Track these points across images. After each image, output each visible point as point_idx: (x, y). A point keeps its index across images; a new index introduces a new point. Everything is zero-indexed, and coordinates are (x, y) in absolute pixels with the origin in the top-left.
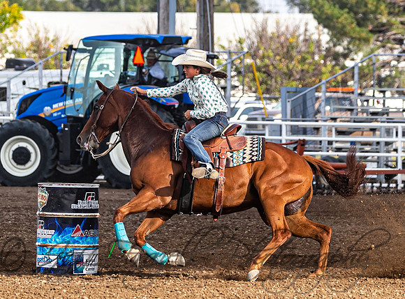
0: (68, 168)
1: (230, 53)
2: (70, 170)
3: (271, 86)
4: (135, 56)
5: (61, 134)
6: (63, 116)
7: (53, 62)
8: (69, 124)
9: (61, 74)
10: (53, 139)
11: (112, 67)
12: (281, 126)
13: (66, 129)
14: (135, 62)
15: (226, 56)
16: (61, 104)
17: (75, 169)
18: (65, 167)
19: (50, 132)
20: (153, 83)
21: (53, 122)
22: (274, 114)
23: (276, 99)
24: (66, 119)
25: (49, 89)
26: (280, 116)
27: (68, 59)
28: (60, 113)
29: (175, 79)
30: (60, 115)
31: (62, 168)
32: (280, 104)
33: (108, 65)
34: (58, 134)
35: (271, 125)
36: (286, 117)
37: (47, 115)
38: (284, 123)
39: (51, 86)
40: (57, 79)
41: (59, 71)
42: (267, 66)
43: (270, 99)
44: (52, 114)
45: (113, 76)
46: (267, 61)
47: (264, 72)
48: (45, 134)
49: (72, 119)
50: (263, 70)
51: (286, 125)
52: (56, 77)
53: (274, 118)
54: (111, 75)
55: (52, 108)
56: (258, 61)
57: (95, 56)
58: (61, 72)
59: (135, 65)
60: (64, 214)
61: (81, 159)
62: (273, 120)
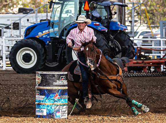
0: (51, 64)
1: (133, 4)
2: (52, 65)
3: (155, 20)
4: (85, 6)
5: (47, 46)
6: (48, 37)
7: (43, 10)
8: (51, 41)
9: (47, 16)
10: (43, 49)
11: (73, 12)
12: (160, 41)
13: (50, 44)
14: (85, 9)
15: (131, 5)
16: (47, 31)
17: (55, 64)
18: (50, 64)
19: (41, 45)
20: (94, 19)
21: (43, 40)
22: (157, 35)
23: (158, 27)
24: (50, 39)
25: (41, 23)
26: (159, 36)
27: (50, 8)
28: (46, 36)
29: (105, 17)
30: (47, 37)
31: (48, 64)
32: (160, 30)
33: (71, 11)
34: (46, 46)
35: (155, 40)
36: (163, 36)
37: (40, 36)
38: (162, 40)
39: (42, 22)
40: (45, 18)
41: (46, 14)
42: (152, 10)
43: (154, 27)
44: (42, 36)
45: (74, 16)
46: (152, 8)
47: (151, 13)
48: (39, 46)
49: (53, 39)
50: (151, 12)
51: (163, 41)
52: (44, 17)
53: (157, 37)
54: (73, 16)
55: (42, 33)
56: (148, 8)
57: (64, 6)
58: (47, 14)
59: (85, 10)
60: (50, 87)
61: (58, 59)
62: (156, 38)
